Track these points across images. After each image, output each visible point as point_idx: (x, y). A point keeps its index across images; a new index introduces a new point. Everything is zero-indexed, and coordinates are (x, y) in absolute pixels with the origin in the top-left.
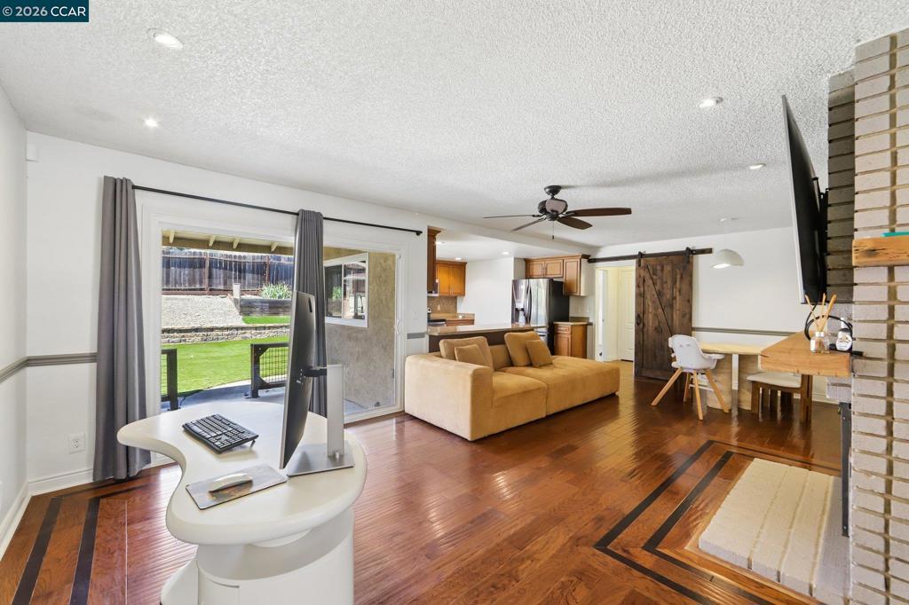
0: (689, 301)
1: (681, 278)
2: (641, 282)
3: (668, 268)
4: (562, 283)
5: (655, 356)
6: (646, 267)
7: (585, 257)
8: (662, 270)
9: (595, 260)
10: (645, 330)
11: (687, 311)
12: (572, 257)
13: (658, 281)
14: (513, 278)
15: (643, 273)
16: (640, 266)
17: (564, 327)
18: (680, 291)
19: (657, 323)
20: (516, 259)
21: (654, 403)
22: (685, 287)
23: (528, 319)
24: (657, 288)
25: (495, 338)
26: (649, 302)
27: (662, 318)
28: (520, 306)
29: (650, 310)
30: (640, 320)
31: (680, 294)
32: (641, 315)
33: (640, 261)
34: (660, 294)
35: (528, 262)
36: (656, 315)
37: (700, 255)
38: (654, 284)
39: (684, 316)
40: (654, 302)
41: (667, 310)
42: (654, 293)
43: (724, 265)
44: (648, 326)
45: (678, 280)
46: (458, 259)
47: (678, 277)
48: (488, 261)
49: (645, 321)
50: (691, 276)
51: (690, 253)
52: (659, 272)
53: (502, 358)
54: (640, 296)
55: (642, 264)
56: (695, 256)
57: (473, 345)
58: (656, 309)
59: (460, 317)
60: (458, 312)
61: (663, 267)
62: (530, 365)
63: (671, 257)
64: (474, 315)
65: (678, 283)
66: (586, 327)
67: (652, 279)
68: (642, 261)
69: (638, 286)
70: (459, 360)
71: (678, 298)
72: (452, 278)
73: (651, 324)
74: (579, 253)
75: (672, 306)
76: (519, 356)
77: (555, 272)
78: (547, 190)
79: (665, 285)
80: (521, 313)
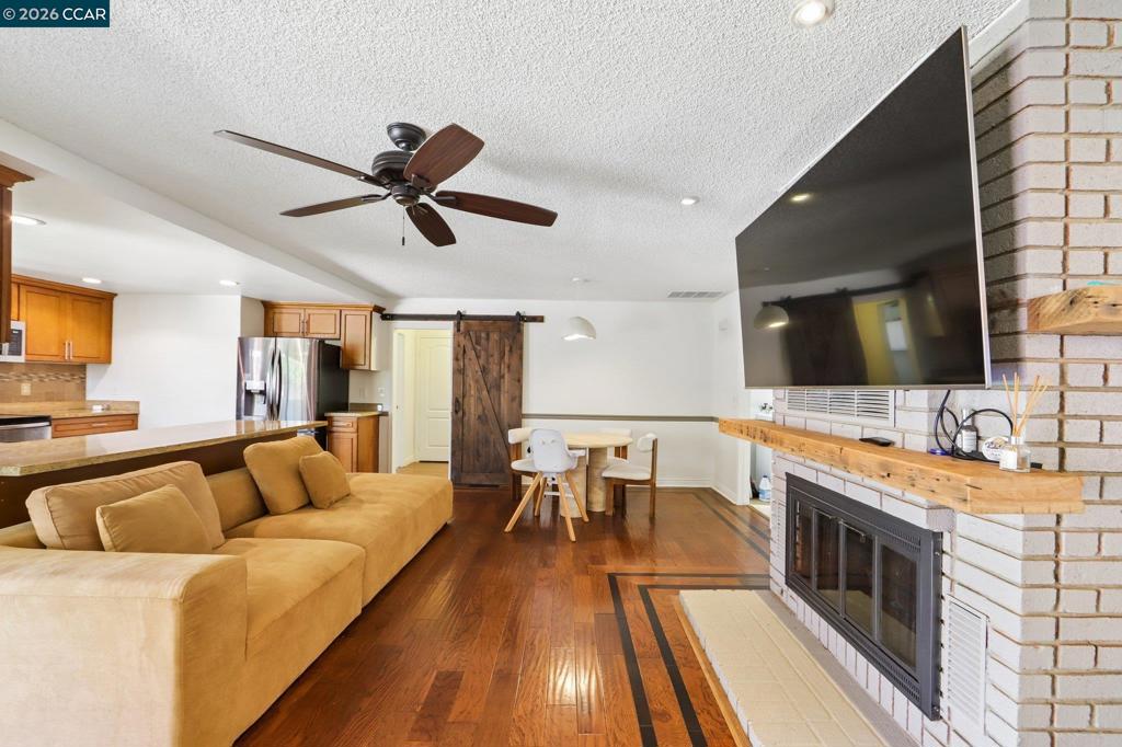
0: (519, 381)
1: (511, 350)
2: (459, 354)
3: (495, 336)
4: (339, 348)
5: (478, 455)
6: (467, 333)
7: (378, 309)
8: (488, 339)
9: (393, 317)
10: (466, 418)
11: (517, 394)
12: (358, 307)
13: (483, 353)
14: (239, 335)
15: (463, 341)
16: (459, 330)
17: (344, 422)
18: (509, 367)
19: (480, 408)
20: (246, 300)
21: (509, 528)
22: (514, 363)
23: (274, 410)
24: (482, 362)
25: (219, 458)
26: (470, 381)
27: (488, 403)
28: (255, 384)
29: (472, 392)
30: (458, 406)
31: (509, 371)
32: (461, 400)
33: (459, 323)
34: (484, 370)
35: (269, 308)
36: (480, 399)
37: (531, 324)
38: (478, 357)
39: (513, 399)
40: (477, 381)
41: (494, 392)
42: (477, 368)
43: (576, 336)
44: (470, 413)
45: (507, 352)
46: (91, 282)
47: (507, 349)
48: (174, 298)
49: (465, 407)
50: (521, 348)
51: (519, 321)
52: (483, 341)
53: (241, 500)
54: (459, 371)
55: (462, 328)
56: (525, 324)
57: (160, 490)
58: (479, 390)
59: (97, 410)
60: (90, 397)
61: (488, 335)
62: (309, 504)
63: (499, 323)
64: (137, 403)
65: (506, 357)
66: (376, 422)
67: (475, 349)
68: (462, 322)
69: (456, 359)
70: (117, 548)
71: (506, 376)
72: (70, 323)
73: (472, 410)
74: (369, 301)
75: (498, 388)
76: (282, 491)
77: (325, 328)
78: (396, 132)
79: (491, 360)
80: (258, 399)
